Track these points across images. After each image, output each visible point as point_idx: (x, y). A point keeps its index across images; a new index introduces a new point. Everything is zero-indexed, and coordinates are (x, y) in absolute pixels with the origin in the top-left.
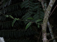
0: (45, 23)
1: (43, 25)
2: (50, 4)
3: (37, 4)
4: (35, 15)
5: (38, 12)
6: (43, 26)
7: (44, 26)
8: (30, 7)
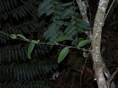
0: (97, 48)
1: (94, 52)
2: (101, 7)
3: (70, 6)
4: (67, 27)
5: (72, 20)
6: (94, 55)
7: (97, 54)
8: (56, 12)
